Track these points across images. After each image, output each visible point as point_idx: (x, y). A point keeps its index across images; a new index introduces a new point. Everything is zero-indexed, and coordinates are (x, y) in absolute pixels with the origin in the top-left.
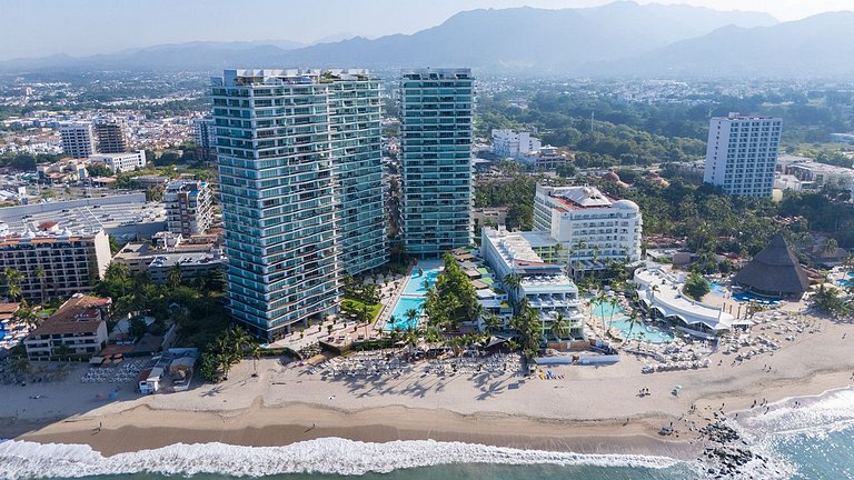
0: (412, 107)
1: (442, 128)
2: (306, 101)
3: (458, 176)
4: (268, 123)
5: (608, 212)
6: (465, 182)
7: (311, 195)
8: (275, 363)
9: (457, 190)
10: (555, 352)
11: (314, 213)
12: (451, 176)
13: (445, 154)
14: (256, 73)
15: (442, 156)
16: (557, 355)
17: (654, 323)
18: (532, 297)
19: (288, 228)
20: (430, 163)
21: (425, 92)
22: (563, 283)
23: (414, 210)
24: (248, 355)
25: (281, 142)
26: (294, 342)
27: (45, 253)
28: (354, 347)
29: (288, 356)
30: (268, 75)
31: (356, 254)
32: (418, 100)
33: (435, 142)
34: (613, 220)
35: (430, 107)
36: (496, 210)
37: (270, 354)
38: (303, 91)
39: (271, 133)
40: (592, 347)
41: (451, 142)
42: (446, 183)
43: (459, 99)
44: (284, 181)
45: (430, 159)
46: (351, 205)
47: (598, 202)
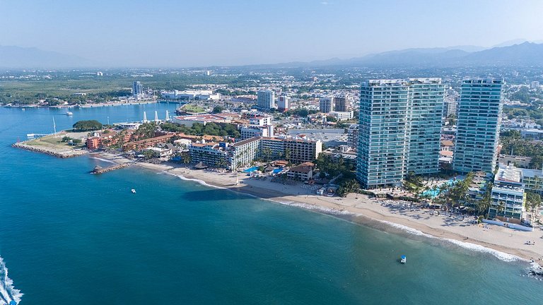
0: (465, 97)
1: (481, 108)
2: (397, 93)
3: (488, 133)
4: (378, 101)
6: (492, 137)
7: (395, 132)
8: (366, 197)
9: (487, 141)
10: (498, 220)
11: (395, 140)
12: (484, 133)
13: (481, 122)
14: (377, 81)
15: (479, 122)
18: (496, 194)
19: (381, 144)
20: (472, 125)
21: (473, 89)
22: (520, 191)
23: (460, 149)
24: (356, 191)
25: (383, 109)
26: (376, 191)
28: (400, 198)
29: (372, 195)
30: (383, 81)
31: (421, 164)
32: (468, 93)
33: (476, 115)
35: (475, 97)
36: (525, 158)
37: (366, 193)
38: (397, 89)
39: (379, 105)
40: (522, 223)
41: (486, 115)
42: (481, 137)
43: (493, 94)
44: (382, 125)
45: (472, 124)
46: (421, 140)
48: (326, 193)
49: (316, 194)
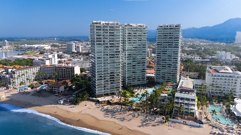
0: (160, 36)
1: (169, 42)
2: (113, 30)
3: (174, 58)
4: (100, 35)
5: (229, 75)
6: (176, 61)
7: (113, 57)
9: (173, 63)
10: (179, 118)
11: (114, 63)
12: (171, 58)
13: (170, 51)
14: (98, 22)
15: (168, 52)
16: (180, 120)
17: (230, 118)
18: (178, 98)
19: (104, 66)
20: (165, 54)
21: (164, 31)
22: (193, 96)
23: (158, 68)
24: (88, 100)
25: (104, 41)
27: (65, 70)
28: (116, 103)
30: (103, 22)
31: (135, 79)
32: (161, 33)
33: (166, 47)
34: (231, 78)
35: (165, 36)
36: (195, 73)
37: (94, 101)
38: (113, 27)
39: (101, 38)
40: (195, 120)
41: (172, 47)
42: (170, 60)
43: (175, 33)
44: (104, 52)
45: (165, 52)
46: (134, 64)
47: (227, 71)
48: (65, 102)
49: (58, 103)
